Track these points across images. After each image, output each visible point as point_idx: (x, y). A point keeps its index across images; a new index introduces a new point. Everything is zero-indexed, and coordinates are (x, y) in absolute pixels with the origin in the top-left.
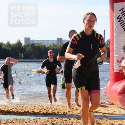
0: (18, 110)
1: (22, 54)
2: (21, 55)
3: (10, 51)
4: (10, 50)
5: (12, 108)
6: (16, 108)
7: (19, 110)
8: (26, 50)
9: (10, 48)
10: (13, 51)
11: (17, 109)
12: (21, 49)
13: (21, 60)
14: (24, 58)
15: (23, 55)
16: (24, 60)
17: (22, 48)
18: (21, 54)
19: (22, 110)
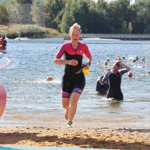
0: (121, 139)
1: (130, 24)
2: (128, 26)
3: (106, 18)
4: (105, 14)
5: (109, 135)
6: (118, 134)
7: (124, 138)
8: (139, 14)
9: (104, 11)
10: (110, 16)
11: (120, 136)
12: (127, 12)
13: (127, 36)
14: (133, 32)
15: (132, 24)
16: (133, 36)
17: (130, 11)
18: (128, 23)
19: (129, 138)
